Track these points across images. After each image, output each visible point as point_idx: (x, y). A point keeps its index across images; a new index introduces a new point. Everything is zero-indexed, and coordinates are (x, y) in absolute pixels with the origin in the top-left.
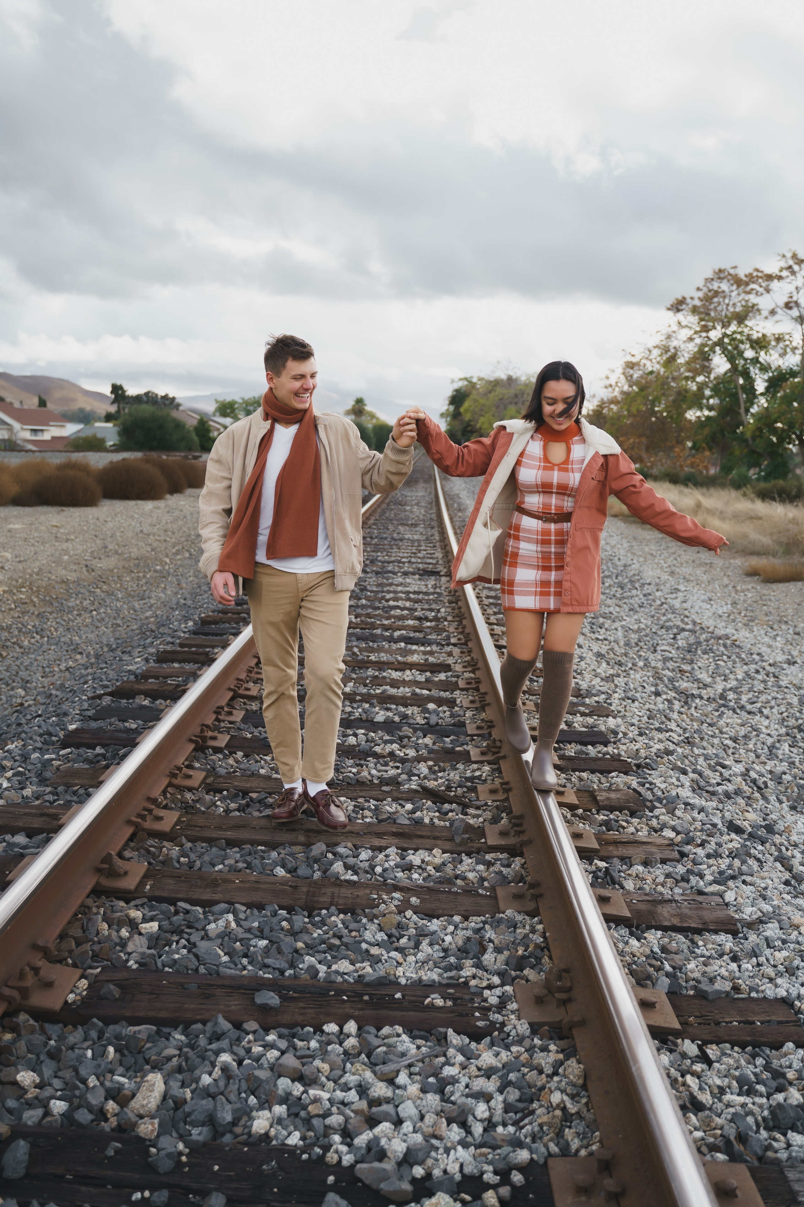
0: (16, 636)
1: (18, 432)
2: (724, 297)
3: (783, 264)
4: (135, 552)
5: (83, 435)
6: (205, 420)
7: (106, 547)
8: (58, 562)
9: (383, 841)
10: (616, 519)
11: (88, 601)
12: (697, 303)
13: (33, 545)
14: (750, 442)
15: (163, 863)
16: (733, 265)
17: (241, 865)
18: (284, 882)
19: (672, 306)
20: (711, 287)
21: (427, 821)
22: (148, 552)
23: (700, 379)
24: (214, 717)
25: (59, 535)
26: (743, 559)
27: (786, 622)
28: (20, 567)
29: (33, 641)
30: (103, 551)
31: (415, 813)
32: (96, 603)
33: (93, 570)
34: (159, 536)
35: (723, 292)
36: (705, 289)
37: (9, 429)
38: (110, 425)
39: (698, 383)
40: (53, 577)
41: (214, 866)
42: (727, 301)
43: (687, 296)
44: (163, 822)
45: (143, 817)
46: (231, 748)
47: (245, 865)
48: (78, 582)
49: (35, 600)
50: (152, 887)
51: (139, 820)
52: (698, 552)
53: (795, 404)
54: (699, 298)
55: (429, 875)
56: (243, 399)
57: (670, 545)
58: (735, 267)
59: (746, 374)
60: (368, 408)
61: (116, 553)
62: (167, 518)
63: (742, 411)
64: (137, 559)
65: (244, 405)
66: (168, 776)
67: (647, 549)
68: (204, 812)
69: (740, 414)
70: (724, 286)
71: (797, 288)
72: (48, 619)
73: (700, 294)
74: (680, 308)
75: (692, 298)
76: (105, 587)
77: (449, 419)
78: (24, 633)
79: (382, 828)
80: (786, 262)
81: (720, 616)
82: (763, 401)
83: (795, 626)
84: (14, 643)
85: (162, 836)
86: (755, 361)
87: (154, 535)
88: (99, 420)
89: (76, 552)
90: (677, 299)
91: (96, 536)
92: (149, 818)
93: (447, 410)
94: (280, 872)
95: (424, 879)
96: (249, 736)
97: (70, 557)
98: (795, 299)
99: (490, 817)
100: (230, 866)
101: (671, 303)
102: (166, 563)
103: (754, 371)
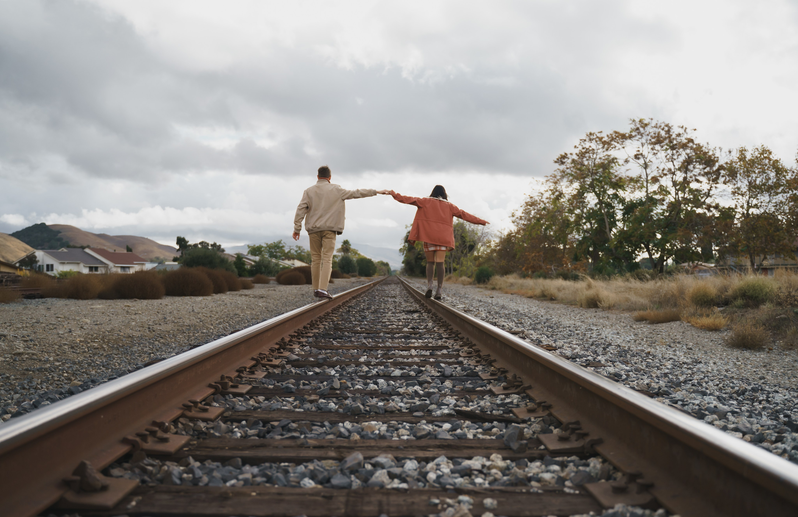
0: (86, 368)
1: (111, 268)
2: (593, 154)
3: (633, 126)
4: (187, 322)
5: (157, 270)
6: (241, 256)
7: (165, 318)
8: (128, 325)
9: (428, 453)
10: (532, 299)
11: (148, 348)
12: (575, 157)
13: (109, 316)
14: (614, 251)
15: (161, 481)
16: (600, 131)
17: (259, 479)
18: (314, 493)
19: (558, 159)
20: (584, 146)
21: (470, 436)
22: (197, 322)
23: (578, 211)
24: (237, 374)
25: (129, 311)
26: (630, 313)
27: (679, 343)
28: (96, 327)
29: (99, 371)
30: (163, 320)
31: (455, 430)
32: (154, 349)
33: (154, 331)
34: (206, 314)
35: (593, 150)
36: (580, 148)
37: (105, 267)
38: (176, 263)
39: (576, 214)
40: (122, 334)
41: (225, 481)
42: (595, 156)
43: (568, 153)
44: (167, 444)
45: (143, 437)
46: (251, 394)
47: (264, 479)
48: (141, 337)
49: (105, 346)
50: (138, 503)
51: (138, 439)
52: (596, 312)
53: (643, 224)
54: (576, 154)
55: (496, 480)
56: (267, 244)
57: (575, 309)
58: (601, 132)
59: (609, 206)
60: (352, 247)
61: (173, 322)
62: (211, 305)
63: (608, 230)
64: (189, 326)
65: (268, 248)
66: (181, 409)
67: (559, 312)
68: (219, 437)
69: (606, 233)
70: (593, 145)
71: (642, 144)
72: (114, 359)
73: (577, 151)
74: (564, 161)
75: (571, 154)
76: (162, 341)
77: (405, 252)
78: (93, 366)
79: (423, 442)
80: (636, 125)
81: (629, 342)
82: (620, 224)
83: (687, 345)
84: (83, 372)
85: (165, 457)
86: (616, 196)
87: (202, 313)
88: (169, 261)
89: (141, 321)
90: (561, 155)
91: (158, 312)
92: (150, 439)
93: (404, 246)
94: (309, 483)
95: (490, 484)
96: (271, 387)
97: (137, 323)
98: (641, 152)
99: (539, 429)
100: (246, 481)
101: (557, 157)
102: (211, 329)
103: (615, 203)
